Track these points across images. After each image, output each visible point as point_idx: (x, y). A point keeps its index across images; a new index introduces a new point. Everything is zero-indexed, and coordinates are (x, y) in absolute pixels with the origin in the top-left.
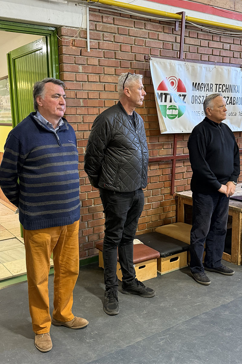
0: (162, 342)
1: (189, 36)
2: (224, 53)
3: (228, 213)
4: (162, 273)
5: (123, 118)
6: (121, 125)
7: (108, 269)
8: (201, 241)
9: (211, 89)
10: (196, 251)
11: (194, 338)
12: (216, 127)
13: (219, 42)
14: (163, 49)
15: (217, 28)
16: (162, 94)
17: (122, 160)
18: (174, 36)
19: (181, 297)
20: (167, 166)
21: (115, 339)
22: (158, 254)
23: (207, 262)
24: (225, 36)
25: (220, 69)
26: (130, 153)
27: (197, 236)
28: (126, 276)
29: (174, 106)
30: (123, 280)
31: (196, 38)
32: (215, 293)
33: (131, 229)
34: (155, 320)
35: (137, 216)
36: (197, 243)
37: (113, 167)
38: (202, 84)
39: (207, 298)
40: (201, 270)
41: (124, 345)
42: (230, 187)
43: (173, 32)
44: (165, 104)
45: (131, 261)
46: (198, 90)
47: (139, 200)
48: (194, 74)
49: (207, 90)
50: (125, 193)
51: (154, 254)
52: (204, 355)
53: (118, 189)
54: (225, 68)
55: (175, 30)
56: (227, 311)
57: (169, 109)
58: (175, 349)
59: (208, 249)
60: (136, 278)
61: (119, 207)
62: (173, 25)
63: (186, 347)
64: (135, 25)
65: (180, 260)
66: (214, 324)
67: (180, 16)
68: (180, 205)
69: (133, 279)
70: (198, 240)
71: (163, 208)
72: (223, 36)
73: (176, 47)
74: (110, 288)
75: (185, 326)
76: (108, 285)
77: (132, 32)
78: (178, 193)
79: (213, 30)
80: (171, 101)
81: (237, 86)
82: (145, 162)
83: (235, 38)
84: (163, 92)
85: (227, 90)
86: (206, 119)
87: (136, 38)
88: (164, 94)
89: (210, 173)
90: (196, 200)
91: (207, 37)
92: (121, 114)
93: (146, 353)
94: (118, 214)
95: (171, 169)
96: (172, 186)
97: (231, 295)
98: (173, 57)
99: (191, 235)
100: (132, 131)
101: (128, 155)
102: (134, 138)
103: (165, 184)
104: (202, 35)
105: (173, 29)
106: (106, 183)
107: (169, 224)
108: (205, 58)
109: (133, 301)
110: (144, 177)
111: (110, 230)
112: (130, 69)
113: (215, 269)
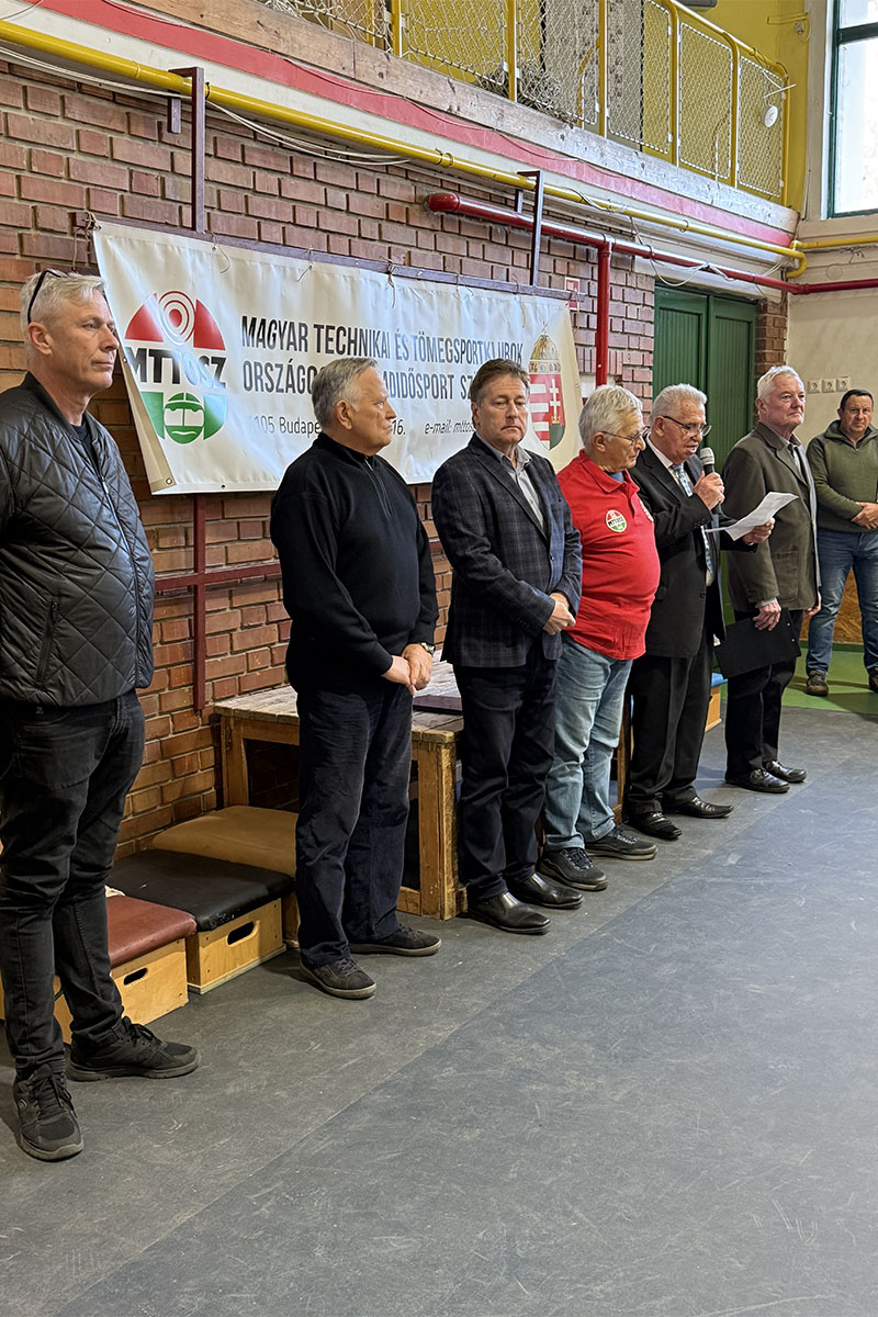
0: (268, 1209)
1: (216, 153)
2: (330, 222)
3: (409, 752)
4: (205, 987)
5: (52, 434)
6: (48, 463)
7: (22, 996)
8: (335, 852)
9: (303, 342)
10: (320, 889)
11: (369, 1173)
12: (358, 466)
13: (312, 183)
14: (132, 192)
15: (303, 133)
16: (142, 352)
17: (65, 589)
18: (165, 152)
19: (289, 1052)
20: (176, 611)
21: (96, 1235)
22: (190, 921)
23: (353, 922)
24: (330, 164)
25: (326, 276)
26: (89, 560)
27: (320, 839)
28: (89, 1013)
29: (189, 397)
30: (77, 1032)
31: (238, 162)
32: (396, 1018)
33: (100, 841)
34: (222, 1142)
35: (120, 792)
36: (322, 862)
37: (27, 614)
38: (273, 322)
39: (375, 1039)
40: (339, 953)
41: (136, 1248)
42: (416, 661)
43: (160, 135)
44: (157, 388)
45: (103, 956)
46: (261, 344)
47: (130, 732)
48: (244, 286)
49: (289, 343)
50: (82, 707)
51: (174, 922)
52: (416, 1215)
53: (53, 696)
54: (342, 271)
55: (170, 130)
56: (450, 1066)
57: (173, 407)
58: (314, 1218)
59: (353, 878)
60: (123, 1016)
61: (59, 763)
62: (160, 110)
63: (350, 1206)
64: (29, 98)
65: (260, 931)
66: (419, 1115)
67: (188, 83)
68: (230, 745)
69: (114, 1022)
70: (325, 849)
71: (172, 762)
72: (322, 162)
73: (179, 189)
74: (38, 1067)
75: (328, 1140)
76: (29, 1055)
77: (18, 125)
78: (218, 704)
79: (292, 140)
80: (176, 380)
81: (381, 334)
82: (146, 591)
83: (360, 171)
84: (148, 345)
85: (352, 345)
86: (323, 442)
87: (34, 148)
88: (152, 353)
89: (355, 620)
90: (311, 717)
91: (272, 161)
92: (44, 421)
93: (223, 1255)
94: (57, 786)
95: (190, 620)
96: (196, 681)
97: (447, 1014)
98: (166, 223)
99: (298, 836)
100: (89, 484)
101: (84, 570)
102: (101, 508)
103: (172, 674)
104: (256, 155)
105: (160, 124)
106: (6, 678)
107: (194, 817)
108: (273, 233)
109: (124, 1099)
110: (146, 648)
111: (24, 852)
112: (18, 257)
113: (378, 942)
